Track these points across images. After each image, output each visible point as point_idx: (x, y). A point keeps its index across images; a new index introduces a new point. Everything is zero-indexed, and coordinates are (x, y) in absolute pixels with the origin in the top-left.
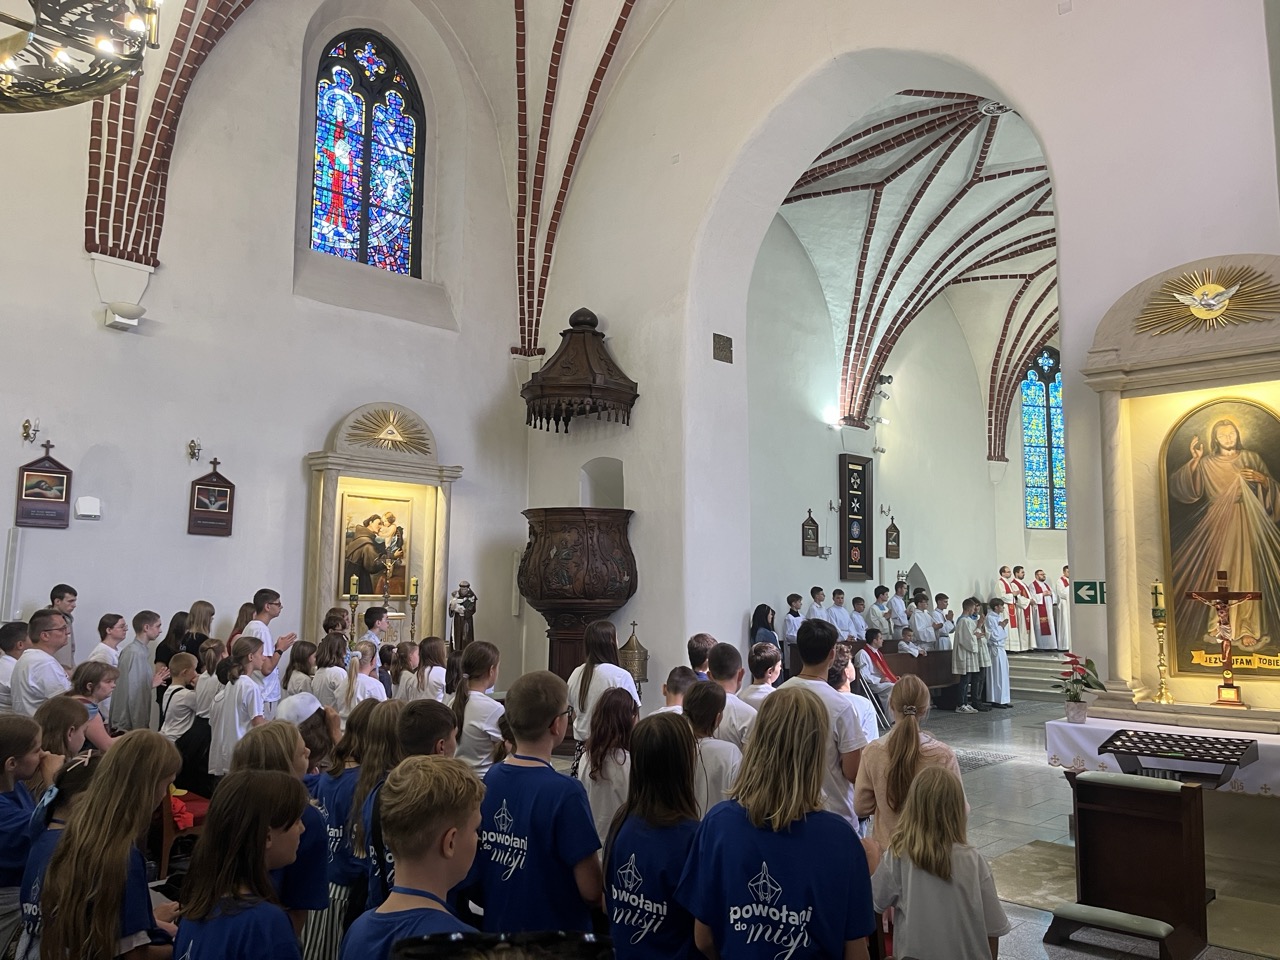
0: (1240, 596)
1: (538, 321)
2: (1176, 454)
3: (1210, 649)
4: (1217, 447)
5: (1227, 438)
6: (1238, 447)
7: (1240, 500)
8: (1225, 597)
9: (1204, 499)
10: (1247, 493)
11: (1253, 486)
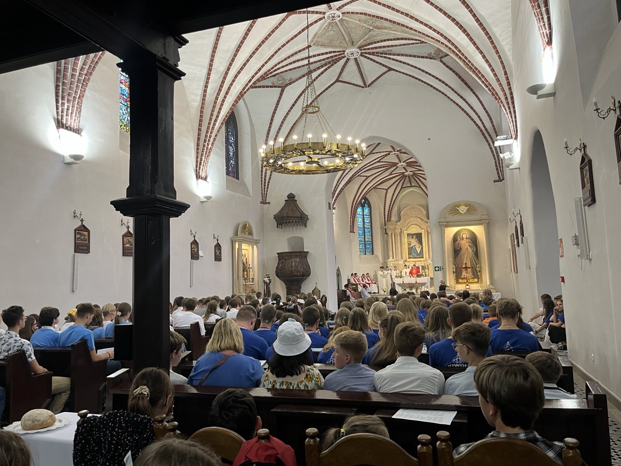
0: (469, 268)
1: (266, 194)
2: (455, 239)
3: (462, 279)
4: (463, 238)
5: (464, 236)
6: (467, 238)
7: (467, 249)
8: (466, 268)
9: (461, 249)
10: (469, 247)
11: (470, 246)
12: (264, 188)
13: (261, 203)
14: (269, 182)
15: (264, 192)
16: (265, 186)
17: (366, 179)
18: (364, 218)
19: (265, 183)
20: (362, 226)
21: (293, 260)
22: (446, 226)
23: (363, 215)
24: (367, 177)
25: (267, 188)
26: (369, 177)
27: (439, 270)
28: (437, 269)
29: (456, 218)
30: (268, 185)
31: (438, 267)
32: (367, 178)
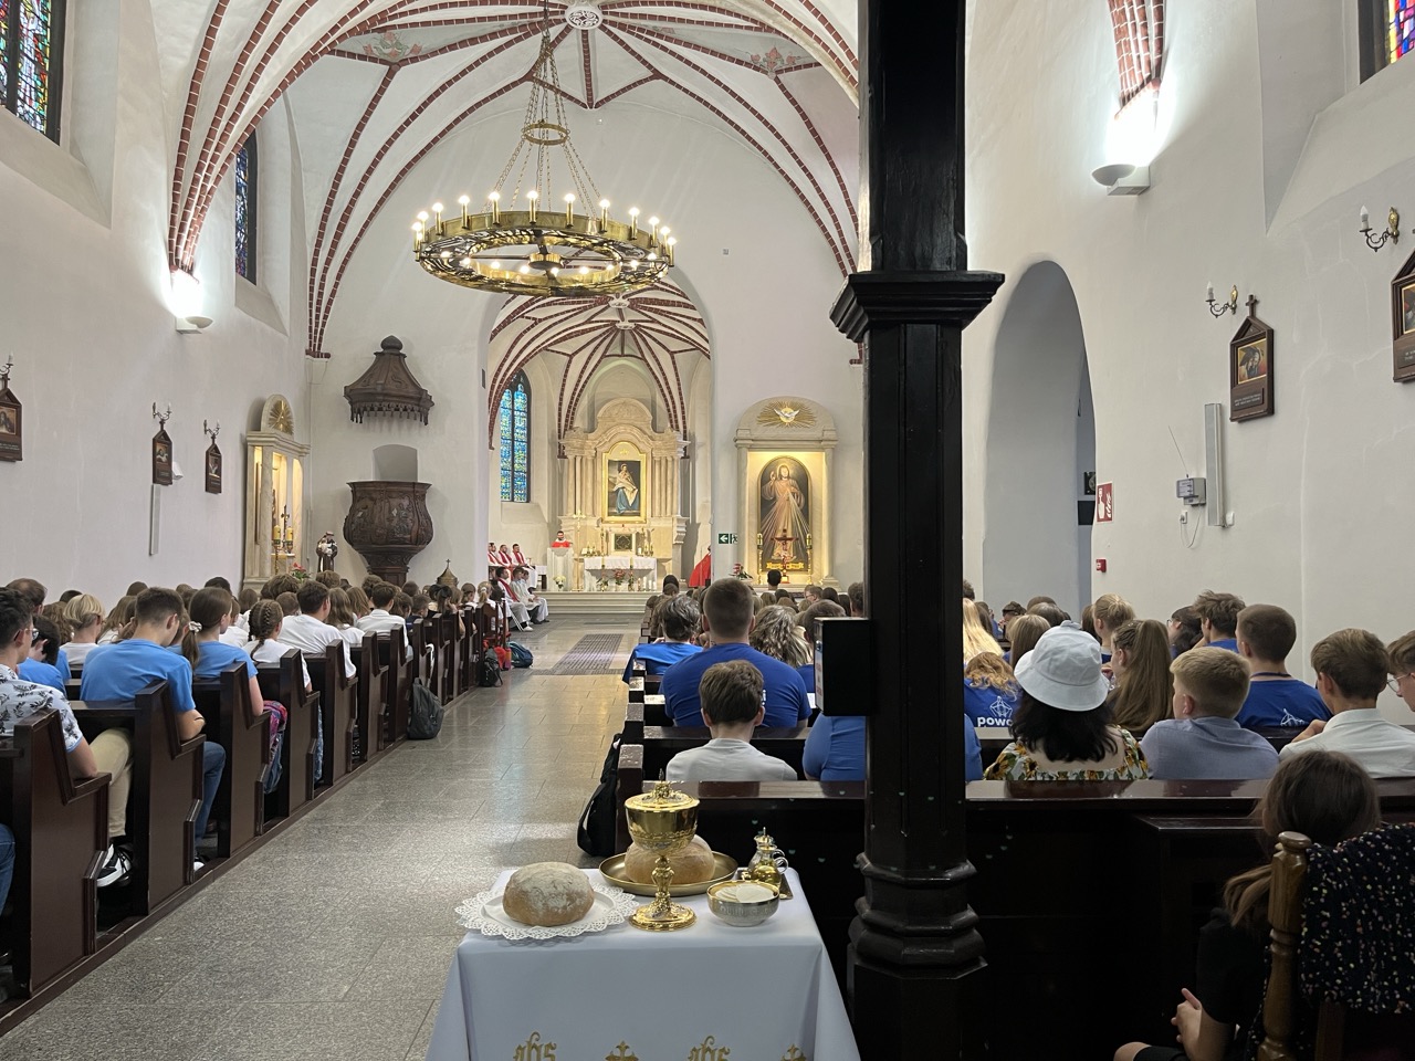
0: (790, 539)
1: (322, 331)
2: (765, 478)
3: (774, 562)
4: (781, 476)
5: (784, 473)
6: (788, 477)
7: (788, 500)
8: (784, 539)
9: (775, 498)
10: (791, 496)
11: (793, 494)
12: (317, 317)
13: (308, 353)
14: (330, 302)
15: (317, 325)
16: (318, 310)
17: (532, 326)
18: (513, 416)
19: (319, 302)
20: (508, 435)
21: (395, 502)
22: (751, 448)
23: (513, 410)
24: (537, 321)
25: (325, 317)
26: (540, 320)
27: (727, 542)
28: (723, 539)
29: (772, 432)
30: (328, 310)
31: (727, 535)
32: (536, 324)
